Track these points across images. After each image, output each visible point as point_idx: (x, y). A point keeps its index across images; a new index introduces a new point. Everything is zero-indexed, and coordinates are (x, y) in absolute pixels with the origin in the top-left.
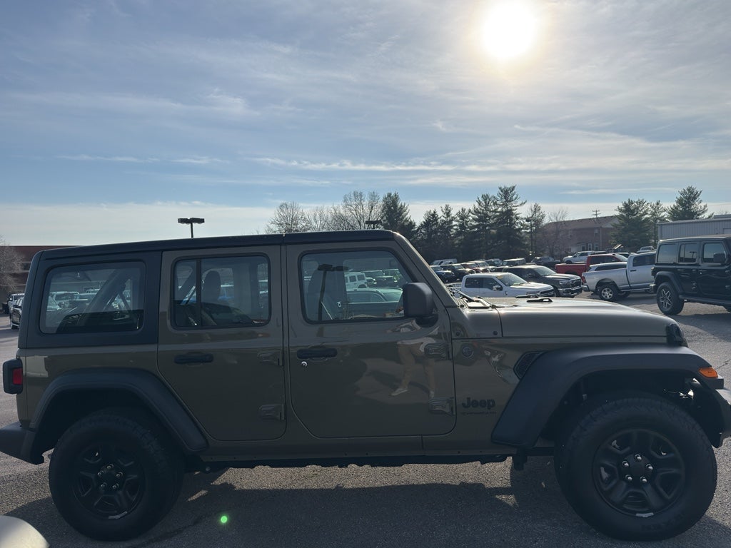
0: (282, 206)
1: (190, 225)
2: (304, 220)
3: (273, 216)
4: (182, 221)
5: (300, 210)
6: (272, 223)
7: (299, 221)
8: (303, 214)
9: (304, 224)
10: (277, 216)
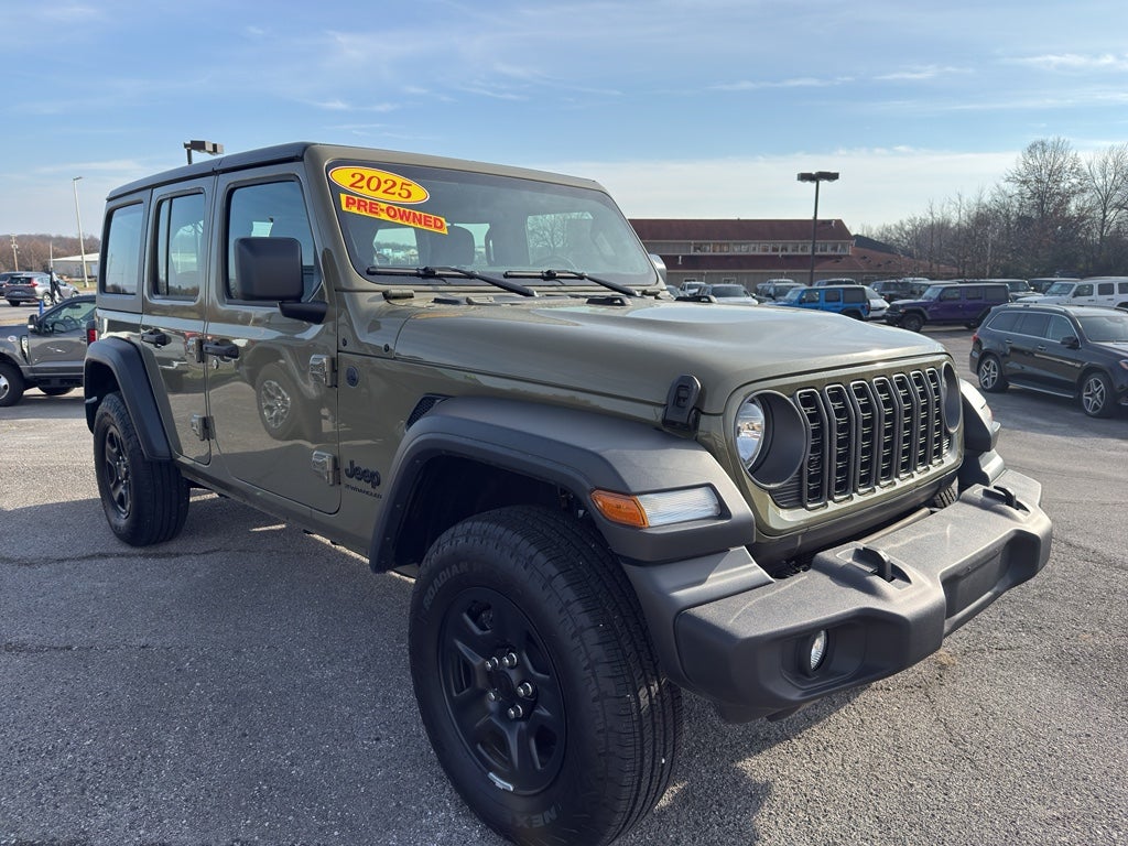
0: (1034, 146)
1: (815, 184)
2: (1077, 173)
3: (1013, 168)
4: (804, 177)
5: (1071, 154)
6: (1008, 180)
7: (1065, 176)
8: (1076, 161)
9: (1074, 181)
10: (1021, 166)
